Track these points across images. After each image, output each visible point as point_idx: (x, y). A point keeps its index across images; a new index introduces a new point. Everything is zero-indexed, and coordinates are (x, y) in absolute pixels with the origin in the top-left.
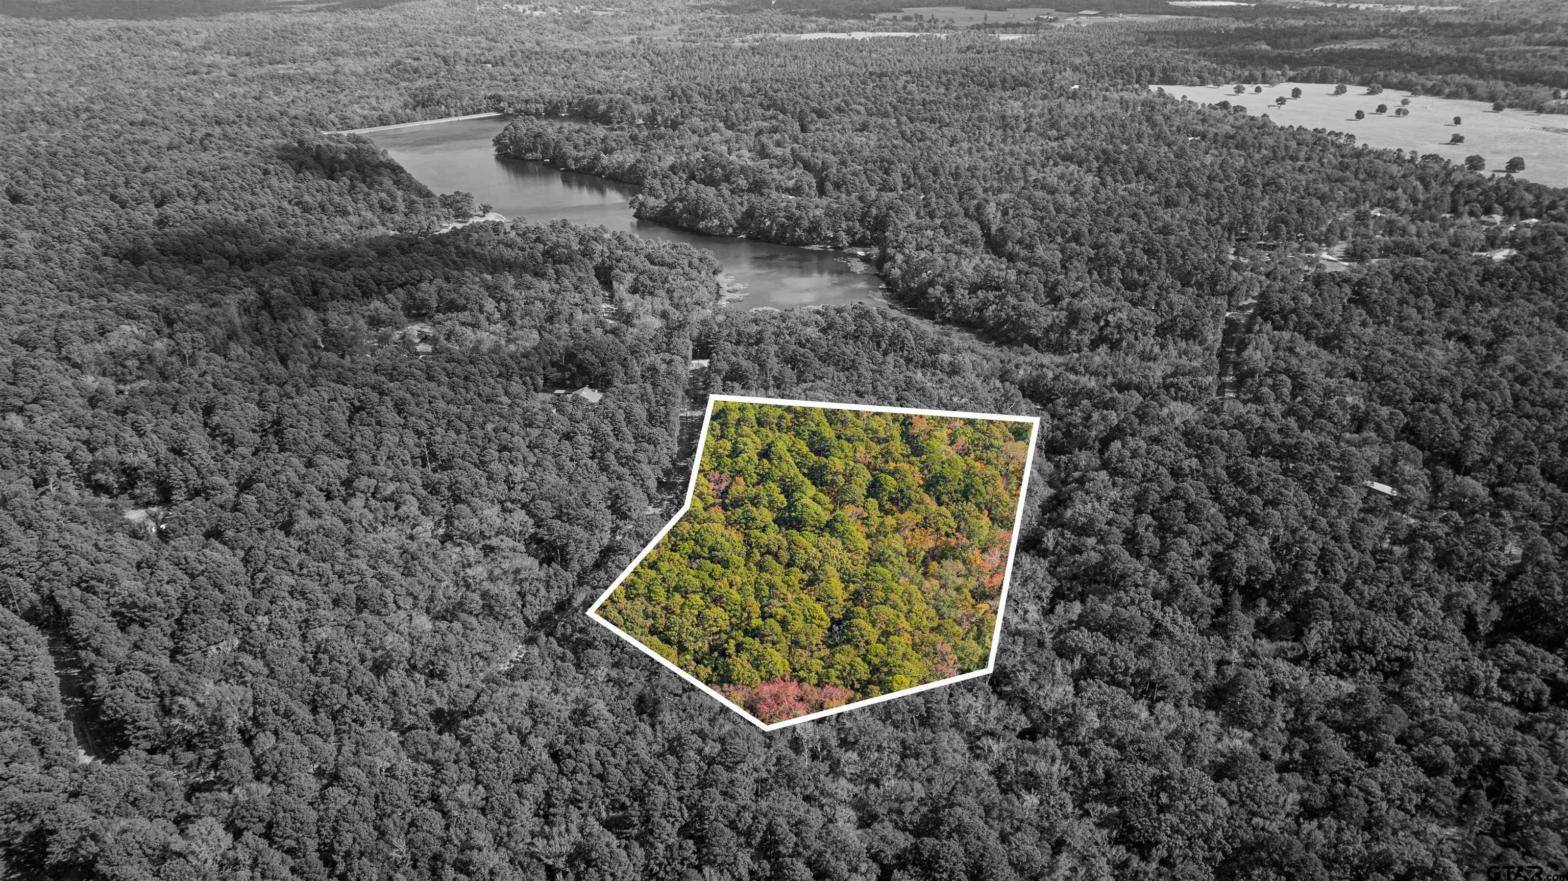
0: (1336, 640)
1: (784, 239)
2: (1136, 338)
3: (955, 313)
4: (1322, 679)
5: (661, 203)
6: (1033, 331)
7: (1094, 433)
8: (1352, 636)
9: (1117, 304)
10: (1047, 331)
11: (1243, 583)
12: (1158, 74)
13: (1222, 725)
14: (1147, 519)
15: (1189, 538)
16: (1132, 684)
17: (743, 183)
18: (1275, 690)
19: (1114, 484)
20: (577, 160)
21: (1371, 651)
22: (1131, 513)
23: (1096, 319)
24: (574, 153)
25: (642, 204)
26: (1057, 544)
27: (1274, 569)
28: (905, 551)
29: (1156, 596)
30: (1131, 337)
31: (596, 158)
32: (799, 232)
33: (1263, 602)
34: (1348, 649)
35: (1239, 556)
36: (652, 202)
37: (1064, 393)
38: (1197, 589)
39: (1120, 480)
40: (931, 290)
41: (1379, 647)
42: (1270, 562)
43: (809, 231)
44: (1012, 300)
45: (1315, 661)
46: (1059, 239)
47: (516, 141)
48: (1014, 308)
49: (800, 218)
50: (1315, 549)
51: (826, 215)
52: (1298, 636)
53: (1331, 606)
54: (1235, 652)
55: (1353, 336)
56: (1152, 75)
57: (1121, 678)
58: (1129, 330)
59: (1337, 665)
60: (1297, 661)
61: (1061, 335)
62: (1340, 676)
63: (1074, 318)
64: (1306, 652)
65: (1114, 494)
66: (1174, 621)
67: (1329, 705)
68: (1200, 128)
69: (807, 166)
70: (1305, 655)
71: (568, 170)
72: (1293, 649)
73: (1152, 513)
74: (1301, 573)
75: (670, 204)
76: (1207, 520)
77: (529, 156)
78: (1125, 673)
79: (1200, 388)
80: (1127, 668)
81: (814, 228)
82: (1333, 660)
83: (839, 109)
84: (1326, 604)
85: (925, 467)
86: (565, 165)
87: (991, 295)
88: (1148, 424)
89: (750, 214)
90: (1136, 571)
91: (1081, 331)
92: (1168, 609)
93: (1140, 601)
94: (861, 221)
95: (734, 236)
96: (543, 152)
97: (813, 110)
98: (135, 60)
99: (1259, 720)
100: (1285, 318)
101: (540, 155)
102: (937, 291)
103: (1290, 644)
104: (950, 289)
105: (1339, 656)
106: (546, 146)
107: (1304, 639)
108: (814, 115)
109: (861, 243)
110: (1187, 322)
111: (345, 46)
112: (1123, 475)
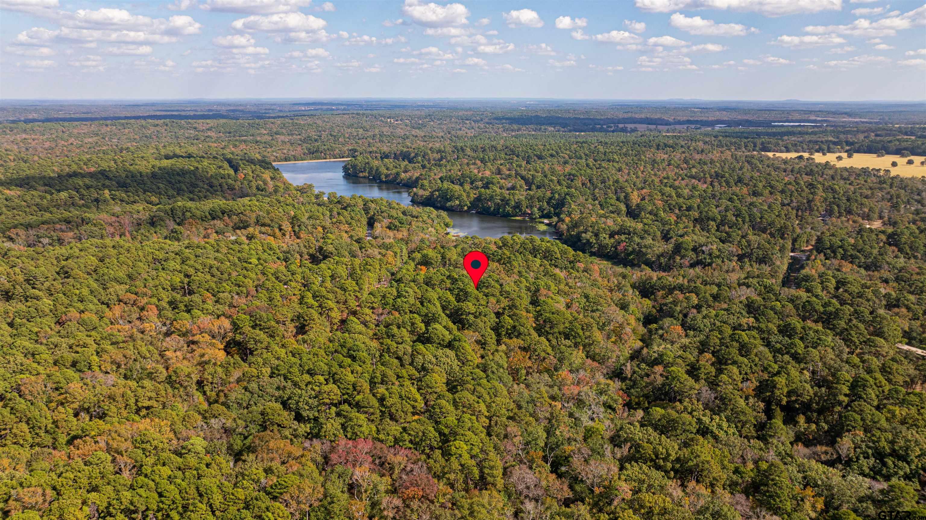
0: (868, 447)
1: (498, 213)
2: (723, 262)
3: (599, 249)
4: (854, 478)
5: (427, 193)
6: (649, 256)
7: (678, 309)
8: (883, 443)
9: (710, 240)
10: (659, 257)
11: (784, 403)
12: (759, 146)
13: (752, 508)
14: (708, 356)
15: (739, 367)
16: (673, 469)
17: (480, 184)
18: (807, 483)
19: (686, 336)
20: (387, 176)
21: (904, 458)
22: (696, 353)
23: (694, 249)
24: (385, 171)
25: (415, 194)
26: (634, 372)
27: (811, 392)
28: (506, 366)
29: (706, 406)
30: (719, 261)
31: (398, 174)
32: (508, 208)
33: (801, 419)
34: (880, 455)
35: (781, 380)
36: (421, 192)
37: (663, 288)
38: (742, 402)
39: (692, 333)
40: (583, 235)
41: (912, 456)
42: (808, 386)
43: (515, 208)
44: (637, 239)
45: (849, 463)
46: (677, 211)
47: (354, 167)
48: (638, 244)
49: (510, 199)
50: (848, 377)
51: (526, 198)
52: (832, 443)
53: (863, 419)
54: (772, 453)
55: (888, 263)
56: (755, 146)
57: (661, 462)
58: (718, 257)
59: (871, 470)
60: (830, 463)
61: (669, 260)
62: (874, 478)
63: (678, 249)
64: (839, 456)
65: (685, 341)
66: (720, 426)
67: (861, 500)
68: (783, 166)
69: (523, 178)
70: (839, 459)
71: (381, 182)
72: (826, 453)
73: (713, 353)
74: (835, 395)
75: (432, 193)
76: (756, 355)
77: (361, 175)
78: (665, 459)
79: (765, 287)
80: (669, 455)
81: (518, 206)
82: (866, 464)
83: (552, 156)
84: (858, 417)
85: (539, 315)
86: (380, 179)
87: (623, 237)
88: (719, 302)
89: (478, 199)
90: (691, 388)
91: (683, 257)
92: (717, 418)
93: (693, 410)
94: (548, 203)
95: (467, 212)
96: (369, 173)
97: (536, 156)
98: (169, 134)
99: (788, 506)
100: (834, 252)
101: (367, 174)
102: (588, 236)
103: (824, 448)
104: (596, 235)
105: (872, 461)
106: (371, 168)
107: (837, 446)
108: (535, 158)
109: (548, 216)
110: (761, 252)
111: (284, 131)
112: (694, 330)
